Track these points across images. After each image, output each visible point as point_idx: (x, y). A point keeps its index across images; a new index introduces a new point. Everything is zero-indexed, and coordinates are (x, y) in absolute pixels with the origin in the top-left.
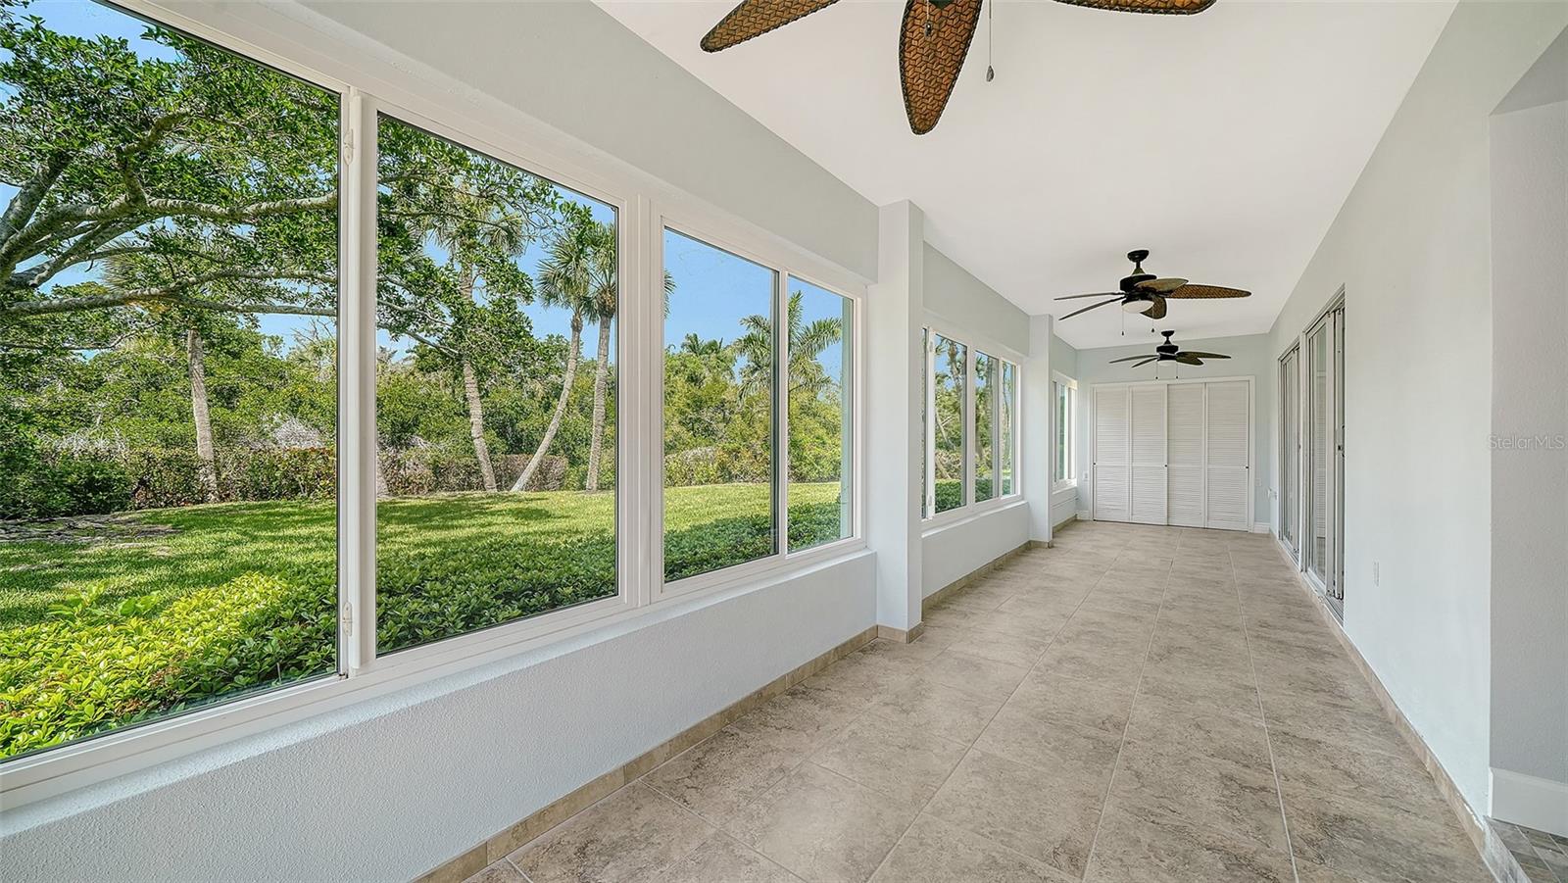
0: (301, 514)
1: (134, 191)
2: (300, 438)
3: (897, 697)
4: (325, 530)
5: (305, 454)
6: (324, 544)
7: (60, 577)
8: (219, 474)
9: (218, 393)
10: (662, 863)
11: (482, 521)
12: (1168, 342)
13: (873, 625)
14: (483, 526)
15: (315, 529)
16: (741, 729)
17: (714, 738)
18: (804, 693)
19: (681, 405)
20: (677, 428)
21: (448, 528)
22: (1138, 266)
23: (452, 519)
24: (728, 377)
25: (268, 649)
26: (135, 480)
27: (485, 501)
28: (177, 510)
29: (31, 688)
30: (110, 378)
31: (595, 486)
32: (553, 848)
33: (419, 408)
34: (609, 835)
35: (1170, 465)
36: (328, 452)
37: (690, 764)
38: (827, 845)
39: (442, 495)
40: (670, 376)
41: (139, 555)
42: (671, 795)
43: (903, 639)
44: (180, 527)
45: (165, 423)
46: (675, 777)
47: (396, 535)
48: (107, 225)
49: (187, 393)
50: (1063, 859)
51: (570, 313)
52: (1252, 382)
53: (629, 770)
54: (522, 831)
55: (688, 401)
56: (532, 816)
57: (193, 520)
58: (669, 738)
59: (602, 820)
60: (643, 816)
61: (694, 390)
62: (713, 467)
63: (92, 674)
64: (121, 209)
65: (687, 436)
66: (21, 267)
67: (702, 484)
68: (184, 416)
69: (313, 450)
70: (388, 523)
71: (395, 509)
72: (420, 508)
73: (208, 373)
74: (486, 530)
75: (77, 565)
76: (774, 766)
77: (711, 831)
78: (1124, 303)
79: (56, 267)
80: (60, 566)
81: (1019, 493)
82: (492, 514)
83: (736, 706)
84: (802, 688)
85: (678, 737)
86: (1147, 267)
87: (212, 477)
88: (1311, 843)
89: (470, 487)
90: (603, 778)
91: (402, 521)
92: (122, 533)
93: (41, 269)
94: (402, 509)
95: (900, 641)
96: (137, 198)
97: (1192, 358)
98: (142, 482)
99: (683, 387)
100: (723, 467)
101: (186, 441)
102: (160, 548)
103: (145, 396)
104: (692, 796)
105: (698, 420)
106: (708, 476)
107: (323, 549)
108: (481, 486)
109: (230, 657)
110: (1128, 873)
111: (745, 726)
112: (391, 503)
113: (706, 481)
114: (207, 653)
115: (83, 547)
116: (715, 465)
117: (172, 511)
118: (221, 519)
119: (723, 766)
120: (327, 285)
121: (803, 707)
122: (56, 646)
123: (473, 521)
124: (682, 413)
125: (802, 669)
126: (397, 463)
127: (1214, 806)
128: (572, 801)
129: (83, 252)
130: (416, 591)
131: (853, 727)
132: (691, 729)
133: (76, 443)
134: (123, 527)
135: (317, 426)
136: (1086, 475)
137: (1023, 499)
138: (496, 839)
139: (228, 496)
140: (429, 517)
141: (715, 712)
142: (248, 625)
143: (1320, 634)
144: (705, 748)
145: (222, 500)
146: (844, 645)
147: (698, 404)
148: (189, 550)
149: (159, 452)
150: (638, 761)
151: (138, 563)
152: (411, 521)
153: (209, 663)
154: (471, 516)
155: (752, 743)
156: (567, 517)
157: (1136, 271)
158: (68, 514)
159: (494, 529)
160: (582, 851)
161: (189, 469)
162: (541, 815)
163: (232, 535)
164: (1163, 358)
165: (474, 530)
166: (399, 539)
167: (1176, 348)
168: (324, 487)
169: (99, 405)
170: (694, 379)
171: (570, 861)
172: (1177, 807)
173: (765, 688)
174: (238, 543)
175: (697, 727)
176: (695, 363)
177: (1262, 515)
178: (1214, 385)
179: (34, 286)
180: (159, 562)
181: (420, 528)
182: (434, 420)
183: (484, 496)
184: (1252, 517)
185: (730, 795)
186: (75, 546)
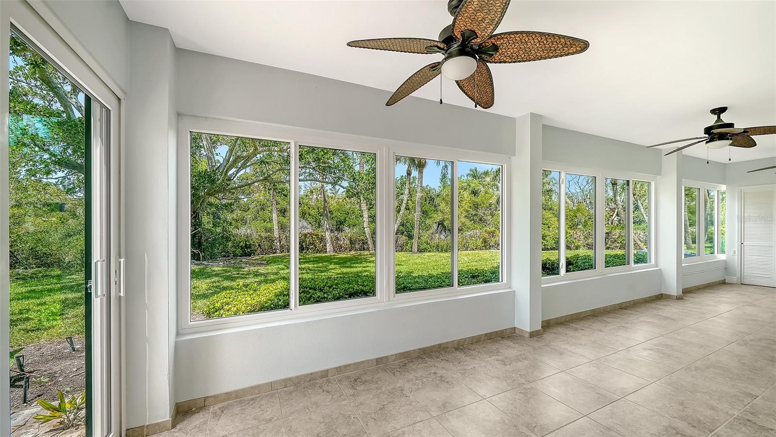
0: (303, 259)
1: (255, 146)
2: (306, 228)
3: (506, 358)
4: (310, 266)
5: (306, 235)
6: (308, 271)
7: (237, 278)
8: (280, 243)
9: (281, 211)
10: (378, 389)
11: (364, 265)
13: (513, 326)
14: (364, 267)
15: (307, 265)
16: (427, 357)
17: (415, 358)
18: (462, 349)
19: (466, 207)
20: (463, 220)
21: (352, 267)
22: (719, 117)
23: (354, 263)
24: (495, 190)
25: (280, 303)
26: (257, 245)
27: (368, 256)
28: (268, 256)
29: (230, 306)
30: (251, 206)
31: (416, 250)
32: (348, 377)
33: (346, 214)
34: (365, 378)
36: (313, 234)
37: (402, 364)
38: (437, 399)
39: (353, 252)
40: (460, 192)
41: (257, 272)
42: (390, 372)
43: (527, 335)
44: (268, 263)
45: (266, 223)
46: (394, 367)
47: (332, 269)
48: (248, 158)
49: (271, 212)
51: (406, 167)
53: (379, 361)
54: (339, 369)
55: (471, 205)
56: (343, 366)
57: (272, 260)
58: (396, 353)
59: (365, 373)
60: (378, 375)
61: (474, 198)
62: (479, 242)
63: (242, 304)
64: (252, 153)
65: (469, 223)
66: (230, 172)
67: (473, 250)
68: (271, 220)
69: (308, 233)
70: (331, 264)
71: (334, 259)
72: (343, 258)
73: (278, 203)
74: (364, 269)
75: (242, 274)
76: (433, 371)
77: (398, 385)
78: (707, 143)
79: (238, 172)
80: (238, 274)
81: (653, 263)
82: (370, 262)
83: (427, 348)
84: (462, 348)
85: (399, 354)
86: (725, 118)
87: (278, 244)
89: (364, 249)
90: (368, 361)
91: (336, 263)
92: (253, 264)
93: (233, 174)
94: (337, 258)
95: (526, 336)
96: (256, 149)
98: (259, 245)
99: (468, 197)
100: (485, 241)
101: (270, 230)
102: (262, 270)
103: (261, 213)
104: (397, 374)
105: (476, 215)
106: (476, 246)
107: (308, 273)
108: (368, 249)
109: (271, 304)
111: (430, 356)
112: (333, 255)
113: (476, 248)
114: (266, 303)
115: (243, 268)
116: (481, 240)
117: (267, 256)
118: (280, 260)
119: (414, 367)
120: (311, 169)
121: (459, 355)
122: (235, 296)
123: (361, 265)
124: (467, 211)
125: (465, 339)
126: (338, 239)
128: (357, 365)
129: (244, 166)
130: (321, 290)
131: (475, 365)
132: (405, 352)
133: (243, 231)
134: (254, 262)
135: (310, 223)
136: (734, 252)
137: (657, 267)
138: (331, 369)
139: (283, 251)
140: (345, 262)
141: (417, 348)
142: (276, 296)
144: (410, 360)
145: (282, 252)
146: (492, 333)
147: (476, 206)
148: (270, 271)
149: (263, 235)
150: (382, 358)
151: (256, 274)
152: (339, 264)
153: (266, 305)
154: (361, 263)
155: (429, 363)
156: (400, 265)
157: (717, 121)
158: (240, 256)
159: (367, 269)
160: (356, 380)
161: (271, 240)
162: (346, 366)
163: (282, 266)
165: (360, 269)
166: (333, 271)
168: (312, 248)
169: (249, 216)
170: (475, 193)
171: (351, 382)
173: (442, 344)
174: (283, 269)
175: (408, 352)
176: (474, 184)
179: (232, 180)
180: (261, 275)
181: (341, 267)
182: (352, 219)
183: (369, 254)
185: (411, 376)
186: (241, 268)
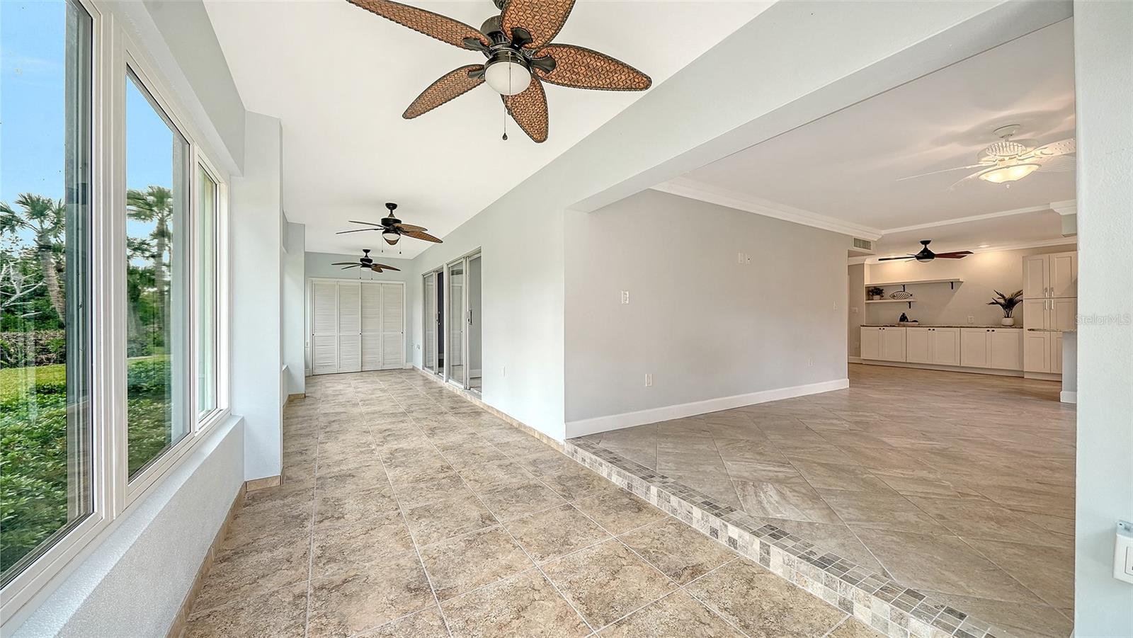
12: (366, 256)
22: (391, 212)
35: (363, 334)
50: (487, 522)
52: (404, 285)
78: (384, 233)
88: (535, 471)
97: (378, 268)
110: (508, 511)
127: (506, 477)
136: (307, 343)
143: (472, 406)
157: (390, 215)
164: (364, 266)
167: (371, 261)
172: (497, 483)
177: (410, 357)
178: (386, 285)
184: (405, 361)
